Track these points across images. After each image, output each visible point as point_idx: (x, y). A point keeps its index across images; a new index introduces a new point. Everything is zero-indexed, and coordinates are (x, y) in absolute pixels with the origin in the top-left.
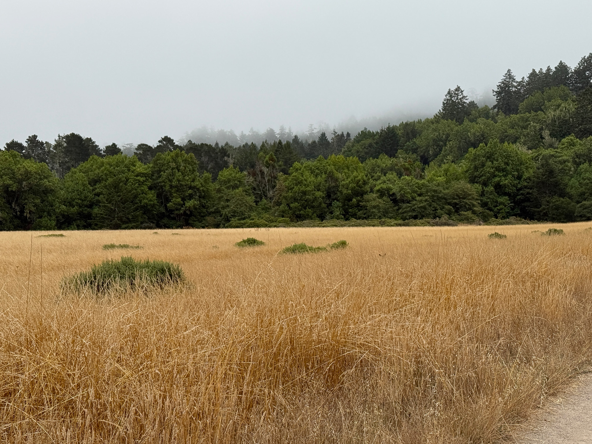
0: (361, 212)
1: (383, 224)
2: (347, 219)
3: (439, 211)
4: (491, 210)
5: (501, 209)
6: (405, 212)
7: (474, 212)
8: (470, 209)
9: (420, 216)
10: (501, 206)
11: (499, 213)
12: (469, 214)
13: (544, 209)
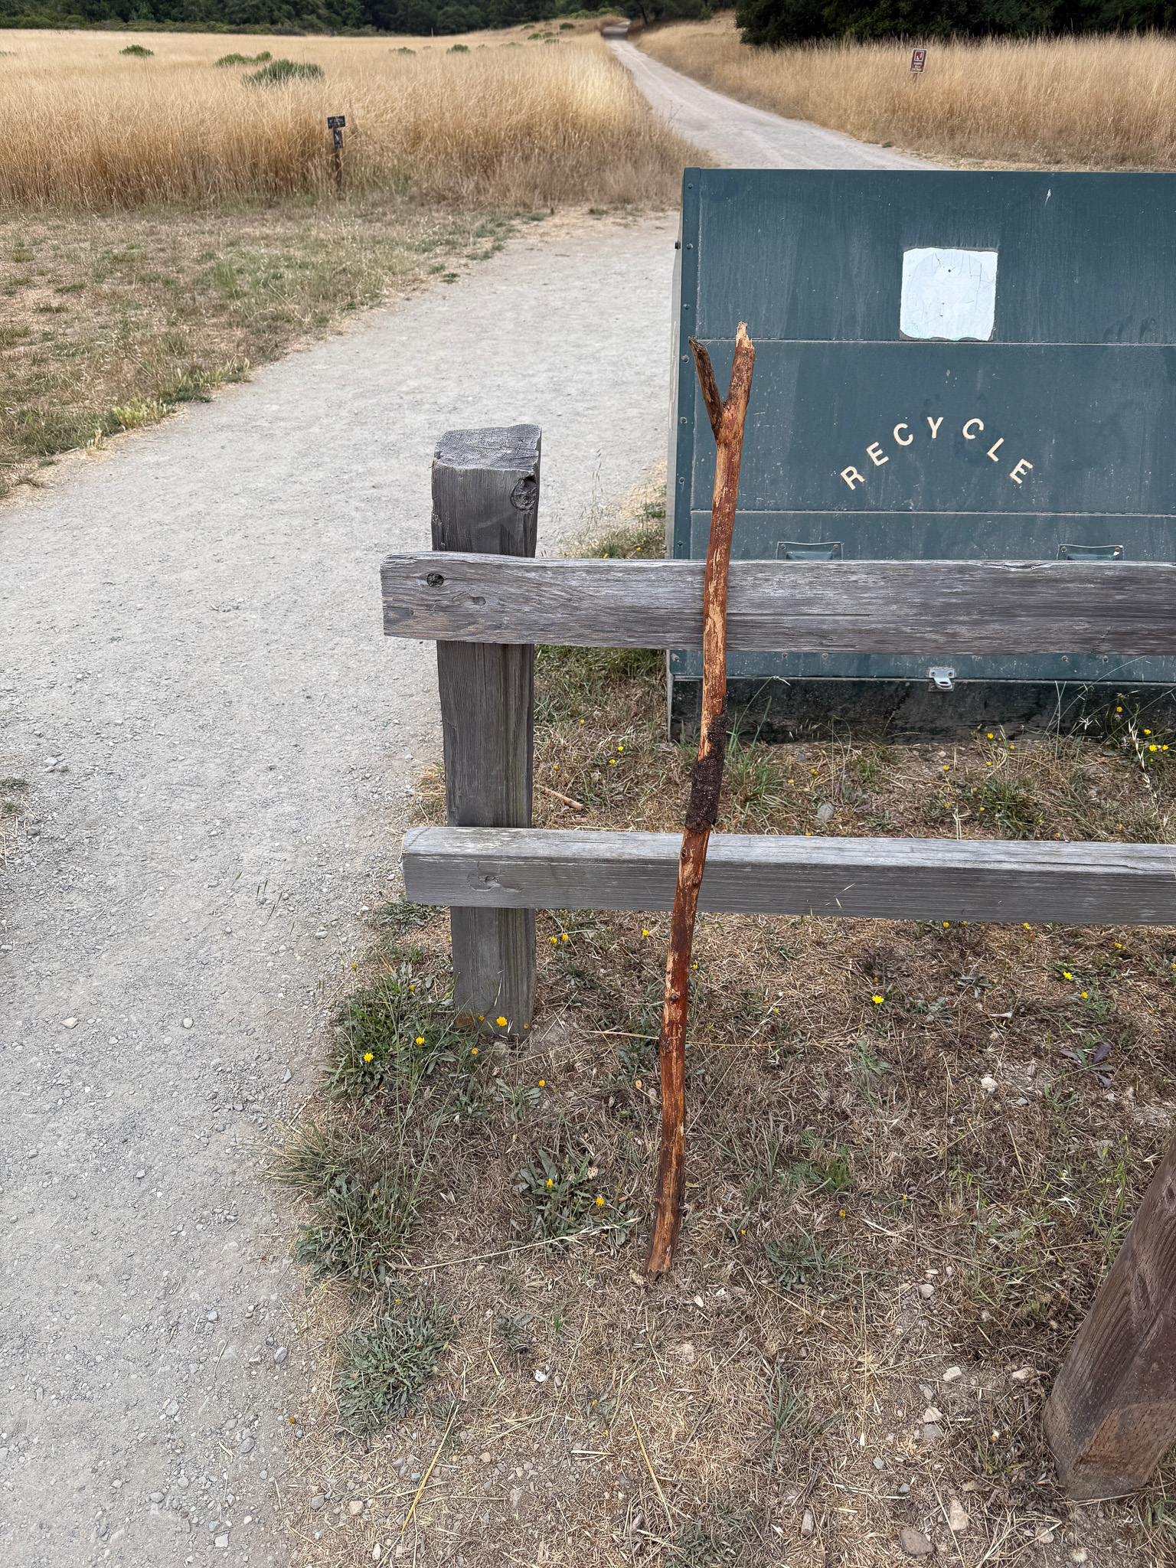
0: (176, 10)
1: (212, 30)
2: (159, 21)
3: (276, 13)
4: (338, 14)
5: (350, 13)
6: (233, 13)
7: (319, 17)
8: (313, 12)
9: (253, 20)
10: (350, 9)
11: (347, 18)
12: (312, 18)
13: (401, 16)
